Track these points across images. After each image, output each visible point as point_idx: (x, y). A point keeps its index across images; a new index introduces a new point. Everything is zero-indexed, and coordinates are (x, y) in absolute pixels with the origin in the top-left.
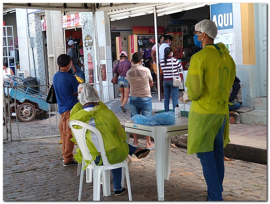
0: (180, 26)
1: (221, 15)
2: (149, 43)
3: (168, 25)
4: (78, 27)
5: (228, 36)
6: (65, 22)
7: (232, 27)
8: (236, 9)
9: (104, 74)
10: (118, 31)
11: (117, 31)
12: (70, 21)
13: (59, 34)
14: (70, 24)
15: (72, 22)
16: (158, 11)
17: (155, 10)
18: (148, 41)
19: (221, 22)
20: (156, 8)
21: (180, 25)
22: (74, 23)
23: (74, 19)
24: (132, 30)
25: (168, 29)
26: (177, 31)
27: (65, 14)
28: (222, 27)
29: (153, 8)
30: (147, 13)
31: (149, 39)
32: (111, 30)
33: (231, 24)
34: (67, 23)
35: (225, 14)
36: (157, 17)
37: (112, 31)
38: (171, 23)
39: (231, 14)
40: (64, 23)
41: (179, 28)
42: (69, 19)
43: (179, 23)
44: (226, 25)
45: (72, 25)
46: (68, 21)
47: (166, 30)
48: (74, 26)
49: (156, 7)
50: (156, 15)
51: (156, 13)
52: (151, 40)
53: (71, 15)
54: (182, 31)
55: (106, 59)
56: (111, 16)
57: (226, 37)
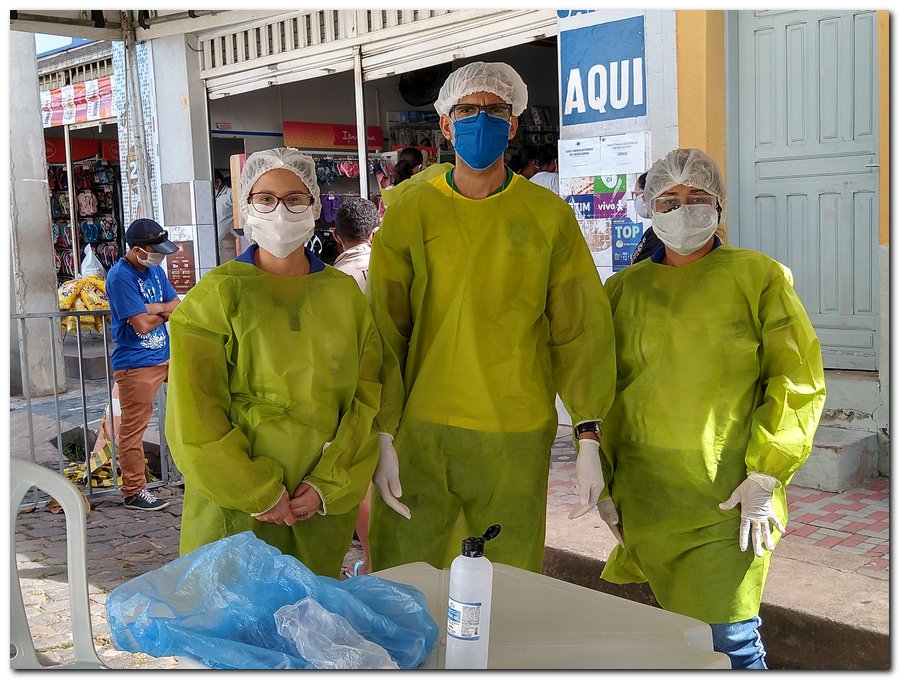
0: (430, 129)
1: (599, 69)
2: (335, 176)
3: (394, 124)
4: (109, 122)
5: (627, 145)
6: (69, 105)
7: (641, 110)
8: (659, 43)
9: (189, 272)
10: (238, 136)
11: (231, 136)
12: (84, 102)
13: (31, 136)
14: (84, 112)
15: (91, 105)
16: (367, 62)
17: (357, 58)
18: (333, 169)
19: (597, 94)
20: (361, 54)
21: (429, 125)
22: (96, 107)
23: (95, 97)
24: (282, 135)
25: (393, 137)
26: (421, 143)
27: (68, 83)
28: (603, 111)
29: (350, 51)
30: (329, 70)
31: (336, 164)
32: (211, 132)
33: (638, 100)
34: (75, 109)
35: (614, 66)
36: (365, 84)
37: (214, 135)
38: (404, 118)
39: (637, 62)
40: (67, 110)
41: (427, 136)
42: (80, 94)
43: (427, 119)
44: (618, 105)
45: (90, 117)
46: (77, 103)
47: (387, 140)
48: (98, 117)
49: (360, 50)
50: (363, 75)
51: (362, 69)
52: (343, 168)
53: (88, 84)
54: (438, 145)
55: (194, 222)
56: (210, 84)
57: (616, 146)
